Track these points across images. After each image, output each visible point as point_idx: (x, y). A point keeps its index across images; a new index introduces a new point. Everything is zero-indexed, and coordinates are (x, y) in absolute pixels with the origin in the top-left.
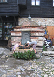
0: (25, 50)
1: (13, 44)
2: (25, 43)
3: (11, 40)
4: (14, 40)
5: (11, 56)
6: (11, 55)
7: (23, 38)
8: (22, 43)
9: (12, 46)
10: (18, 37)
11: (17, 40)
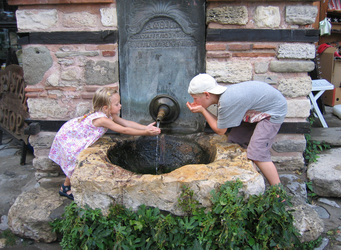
0: (183, 187)
1: (38, 109)
2: (151, 96)
3: (20, 71)
4: (53, 78)
5: (35, 233)
6: (38, 224)
7: (135, 50)
8: (129, 97)
9: (32, 132)
10: (82, 49)
11: (78, 72)
